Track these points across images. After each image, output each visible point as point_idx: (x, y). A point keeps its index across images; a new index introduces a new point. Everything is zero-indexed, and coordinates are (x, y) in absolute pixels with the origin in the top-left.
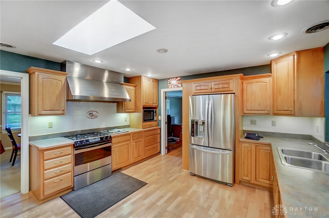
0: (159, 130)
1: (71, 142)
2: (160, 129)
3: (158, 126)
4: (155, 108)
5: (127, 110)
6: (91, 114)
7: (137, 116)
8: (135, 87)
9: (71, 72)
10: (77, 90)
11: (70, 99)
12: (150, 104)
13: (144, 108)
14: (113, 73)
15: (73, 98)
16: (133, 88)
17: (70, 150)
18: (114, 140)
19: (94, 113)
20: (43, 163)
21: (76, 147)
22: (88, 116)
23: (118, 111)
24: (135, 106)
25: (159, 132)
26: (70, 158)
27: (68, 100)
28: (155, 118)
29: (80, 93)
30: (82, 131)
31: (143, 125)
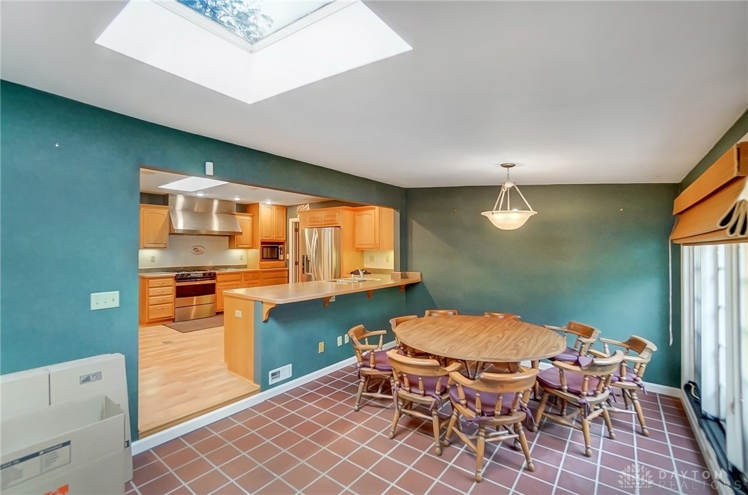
0: (287, 272)
1: (174, 274)
2: (288, 270)
3: (286, 267)
4: (282, 243)
5: (240, 246)
6: (196, 249)
7: (255, 253)
8: (252, 216)
9: (174, 205)
10: (181, 224)
11: (173, 233)
12: (273, 237)
13: (262, 243)
14: (223, 203)
15: (176, 232)
16: (249, 218)
17: (172, 281)
18: (218, 278)
19: (199, 248)
20: (148, 299)
21: (177, 279)
22: (193, 251)
23: (230, 247)
24: (252, 241)
25: (287, 275)
26: (171, 290)
27: (170, 234)
28: (281, 257)
29: (184, 226)
30: (185, 267)
31: (260, 265)
